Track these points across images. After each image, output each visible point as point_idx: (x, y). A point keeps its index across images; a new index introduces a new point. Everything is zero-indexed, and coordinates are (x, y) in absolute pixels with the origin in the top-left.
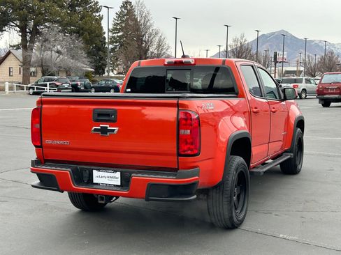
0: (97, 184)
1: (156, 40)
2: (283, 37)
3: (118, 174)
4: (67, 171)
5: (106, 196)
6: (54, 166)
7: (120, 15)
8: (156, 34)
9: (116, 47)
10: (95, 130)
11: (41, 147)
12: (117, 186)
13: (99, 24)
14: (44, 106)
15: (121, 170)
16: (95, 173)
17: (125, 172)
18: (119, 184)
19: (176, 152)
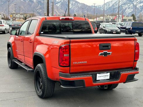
0: (98, 80)
3: (109, 74)
4: (91, 76)
6: (79, 75)
10: (101, 54)
11: (69, 66)
12: (108, 79)
14: (71, 44)
15: (110, 71)
16: (98, 75)
17: (112, 72)
18: (109, 78)
19: (133, 60)
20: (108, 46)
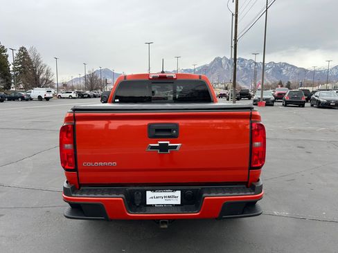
0: (151, 206)
1: (45, 70)
2: (107, 71)
3: (178, 193)
4: (120, 198)
5: (169, 220)
7: (19, 55)
8: (45, 66)
9: (17, 74)
11: (76, 170)
12: (176, 205)
13: (6, 59)
15: (181, 188)
16: (149, 194)
17: (187, 190)
18: (179, 203)
19: (248, 165)
20: (170, 130)
